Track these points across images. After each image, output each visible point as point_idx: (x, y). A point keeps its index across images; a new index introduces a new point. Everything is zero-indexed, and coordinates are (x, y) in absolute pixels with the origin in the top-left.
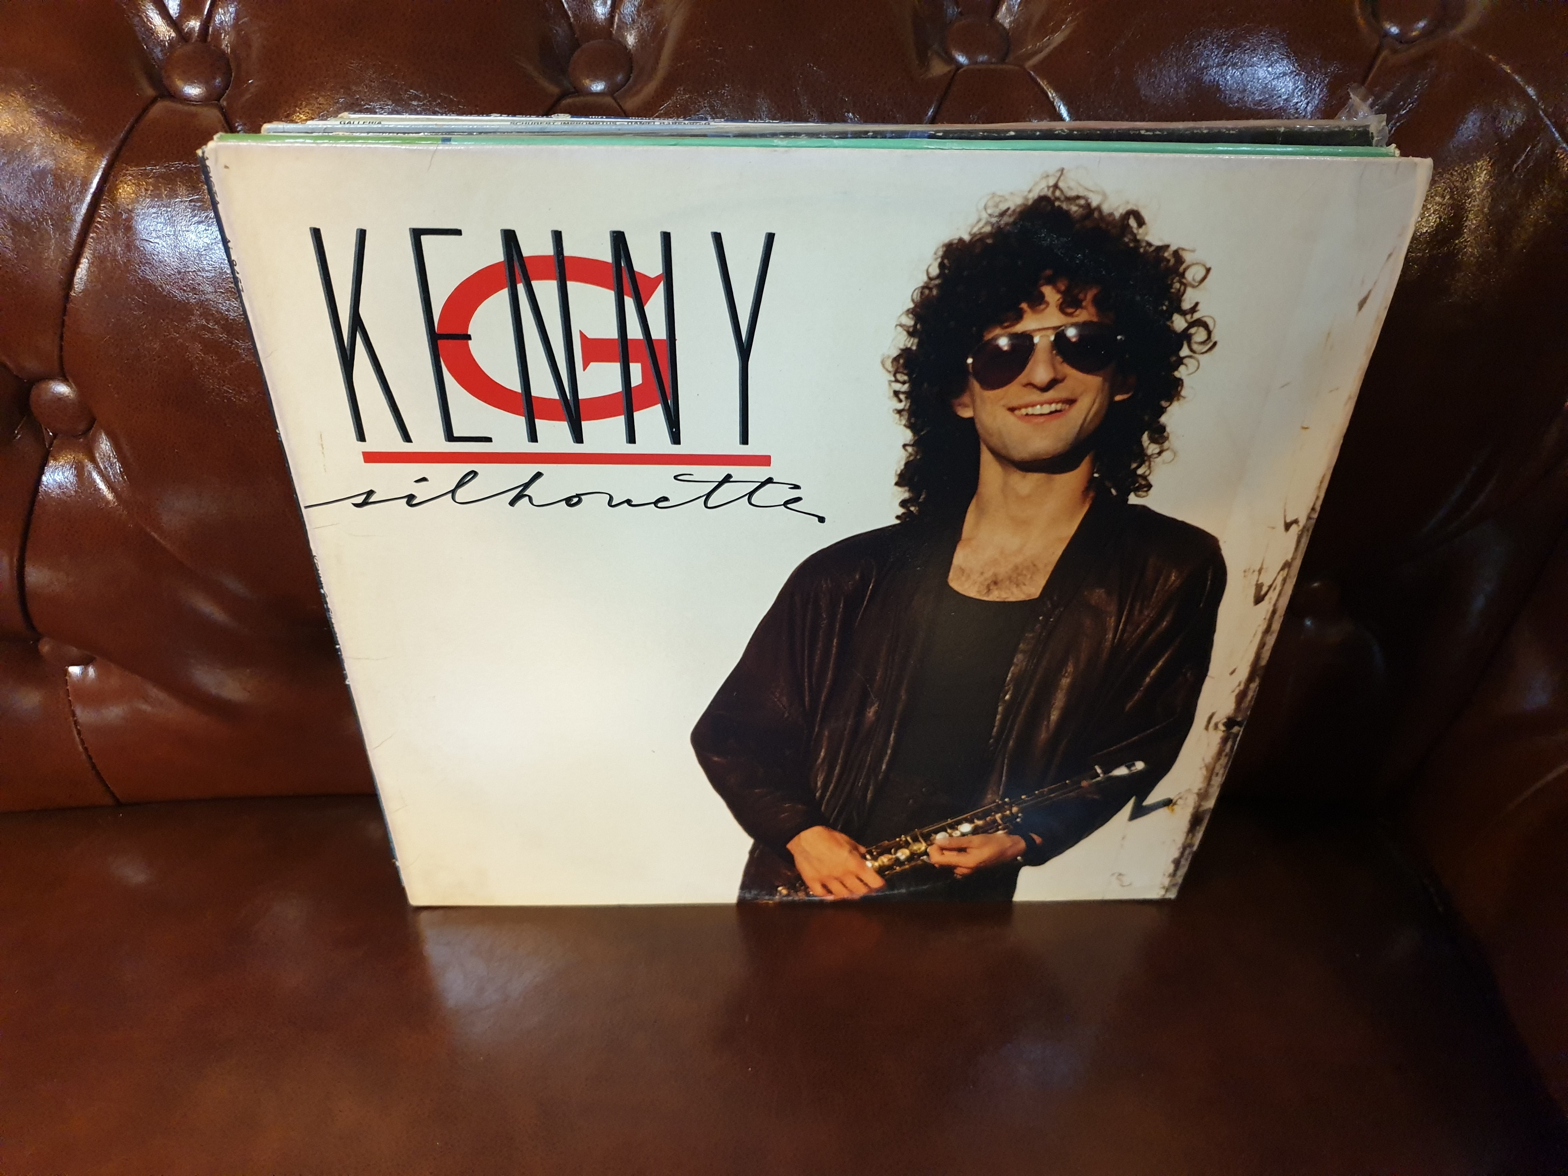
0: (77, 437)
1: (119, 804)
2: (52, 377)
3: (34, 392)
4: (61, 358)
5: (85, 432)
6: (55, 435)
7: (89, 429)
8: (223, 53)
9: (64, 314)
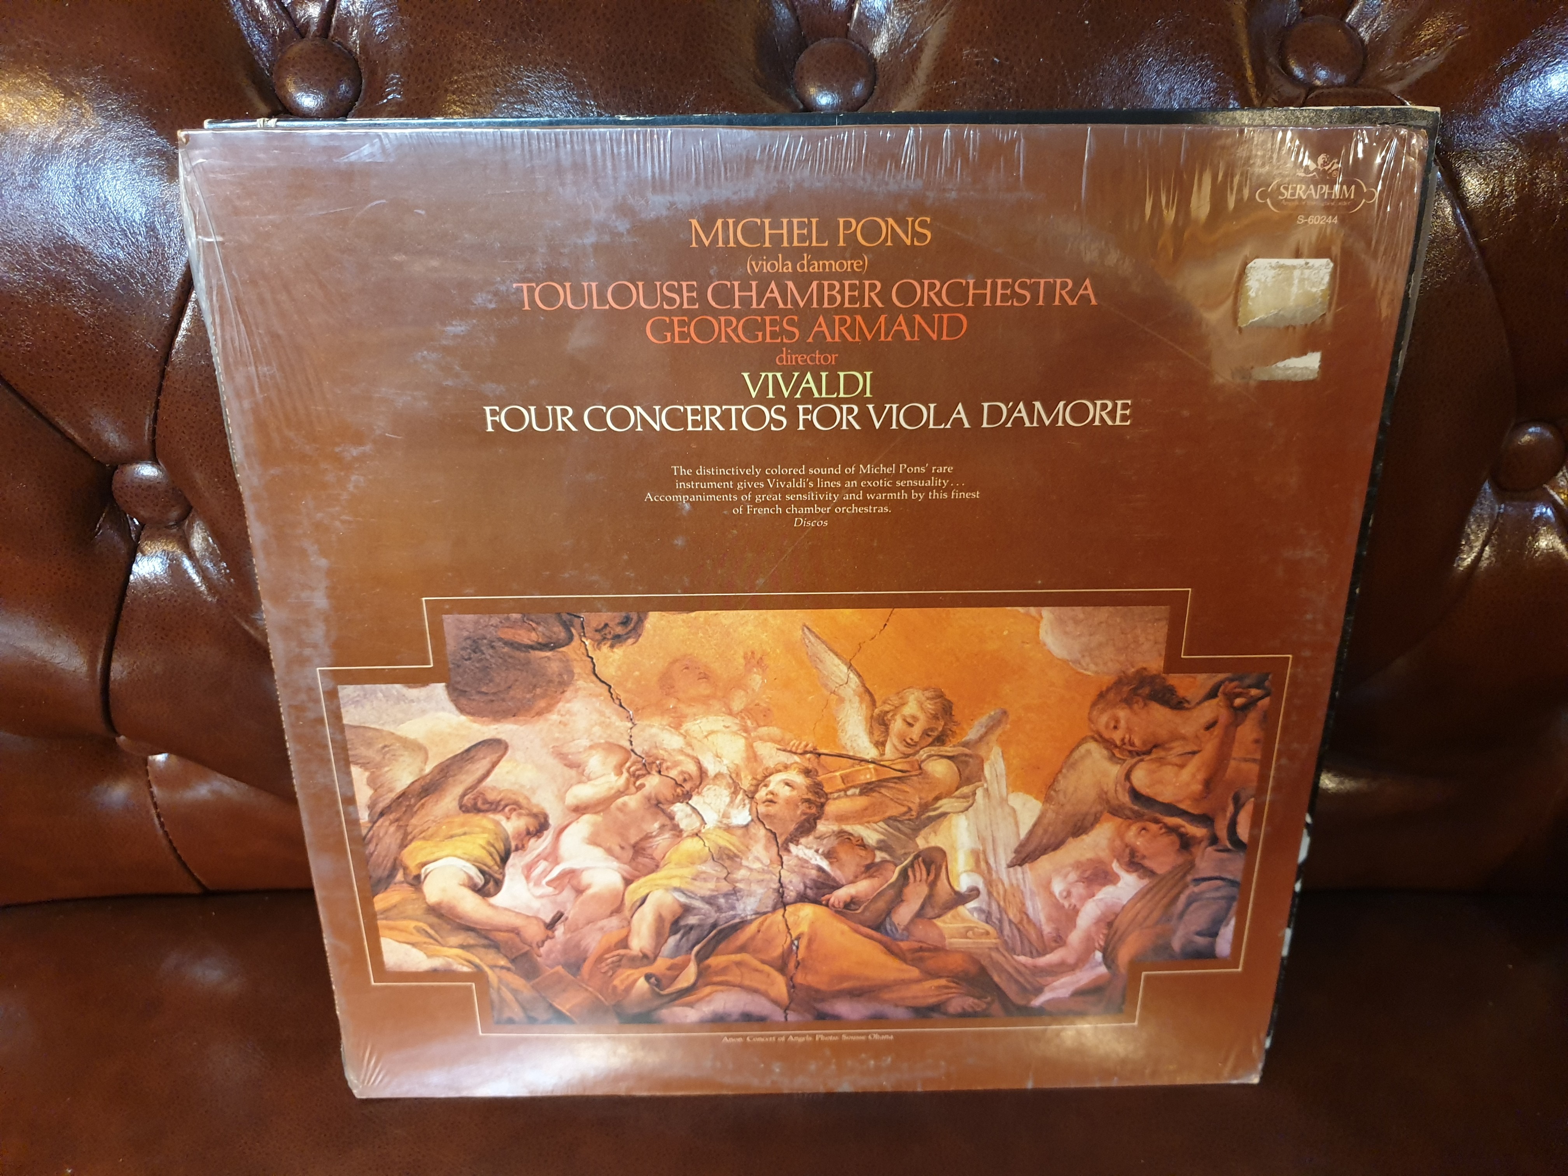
0: (170, 527)
1: (207, 894)
2: (139, 459)
3: (117, 477)
4: (153, 442)
5: (180, 522)
6: (142, 526)
7: (183, 517)
8: (350, 51)
9: (159, 393)
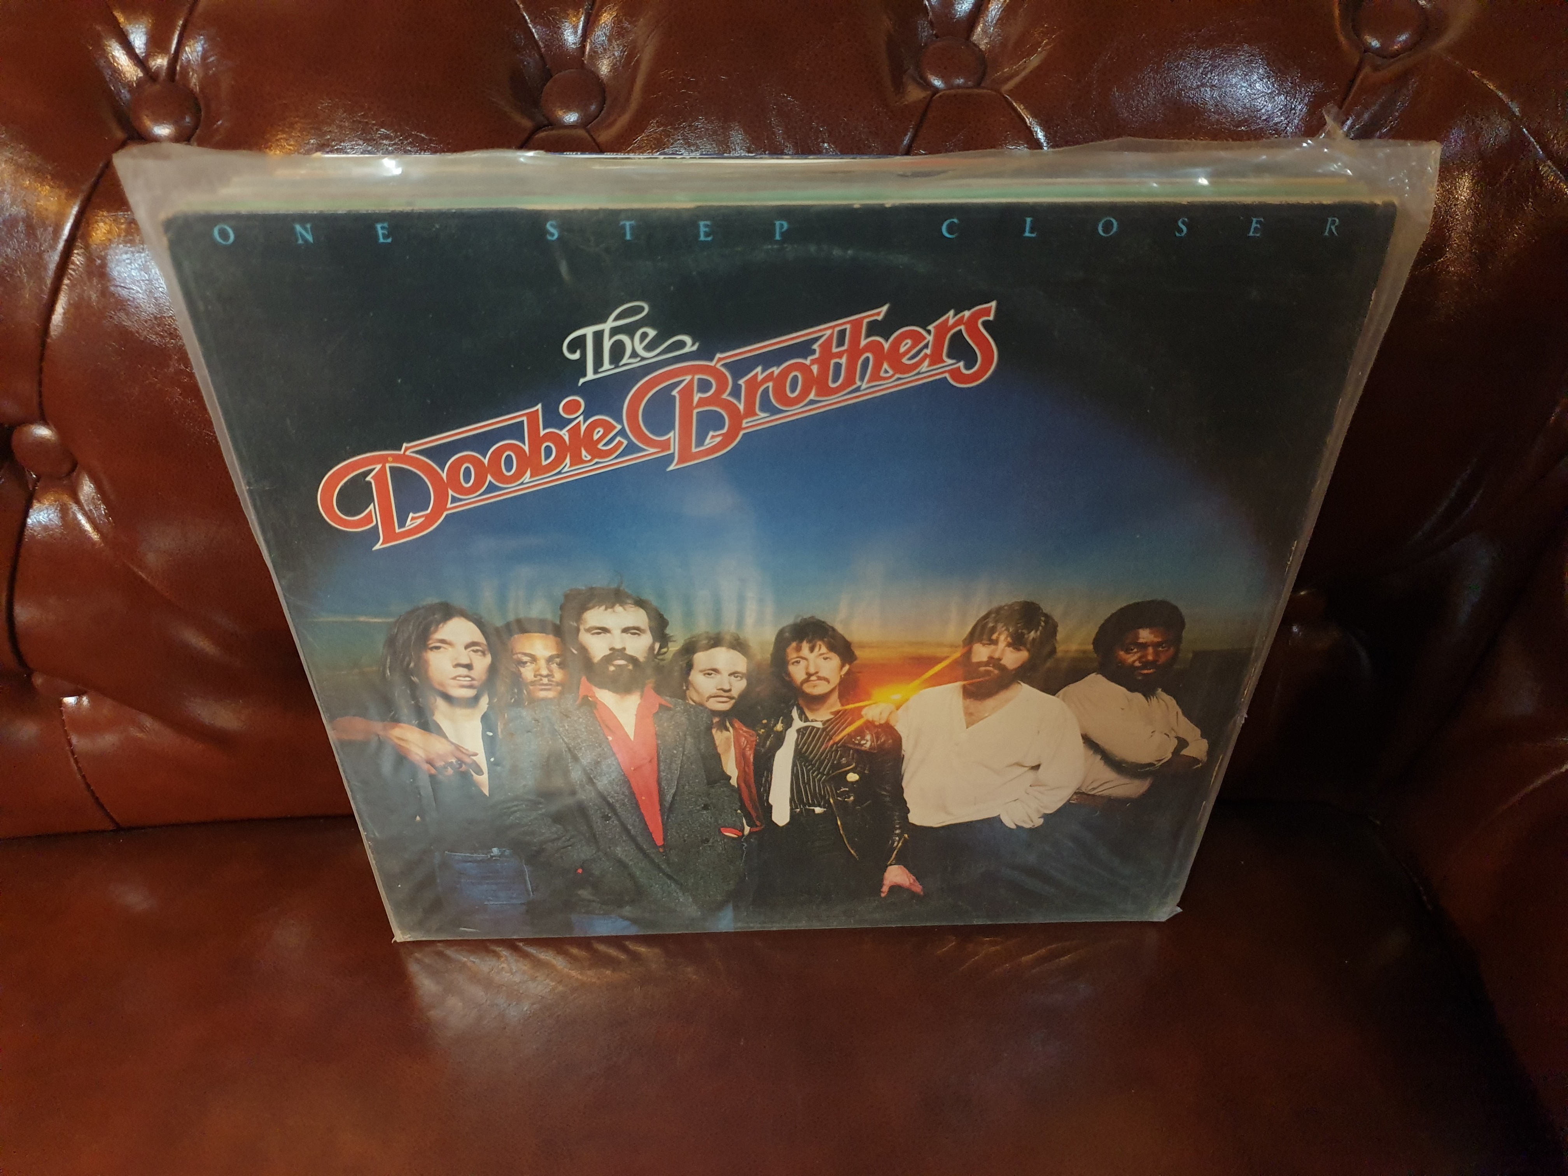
0: (60, 479)
1: (119, 829)
2: (33, 421)
3: (15, 436)
4: (40, 404)
5: (69, 474)
6: (38, 478)
7: (73, 470)
8: (192, 92)
9: (42, 361)
